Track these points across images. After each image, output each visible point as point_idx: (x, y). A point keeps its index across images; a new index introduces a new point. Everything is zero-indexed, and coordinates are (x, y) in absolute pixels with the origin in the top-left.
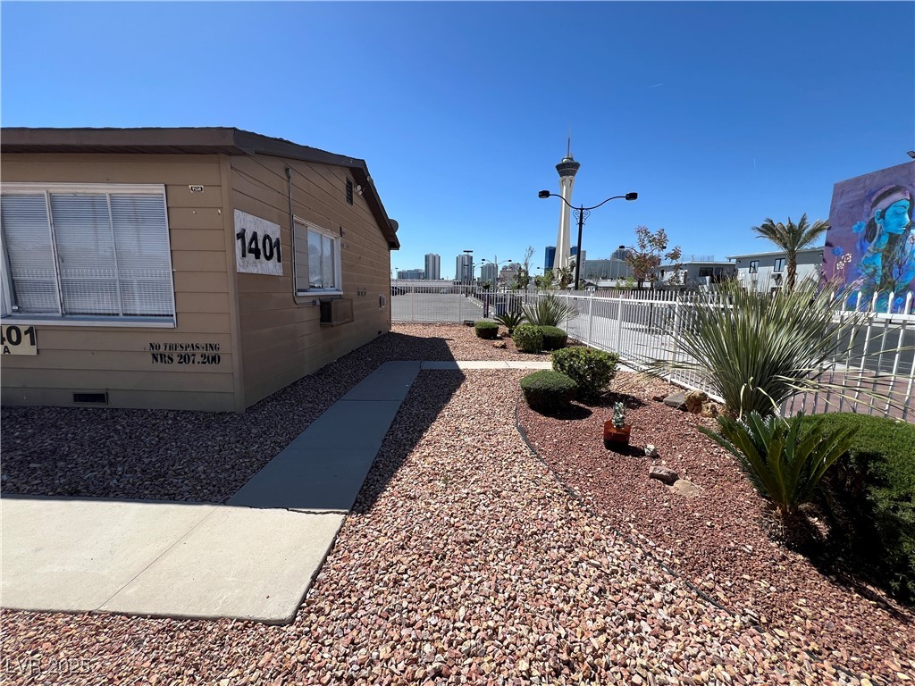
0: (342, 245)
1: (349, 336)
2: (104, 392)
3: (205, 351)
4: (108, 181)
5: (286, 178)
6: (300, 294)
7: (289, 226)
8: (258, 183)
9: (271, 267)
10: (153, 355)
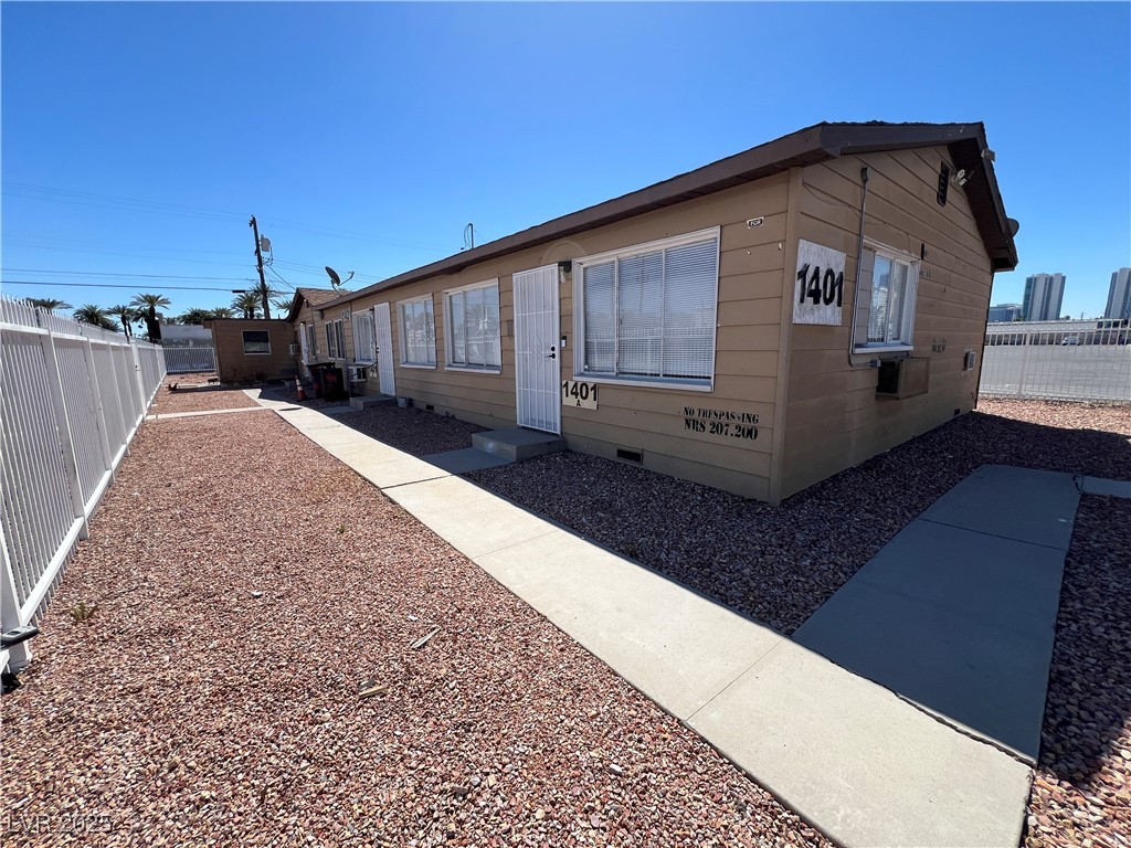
0: (921, 273)
1: (915, 414)
2: (640, 452)
3: (740, 422)
4: (667, 236)
5: (860, 183)
6: (858, 351)
7: (857, 254)
8: (827, 198)
9: (829, 314)
10: (687, 420)
